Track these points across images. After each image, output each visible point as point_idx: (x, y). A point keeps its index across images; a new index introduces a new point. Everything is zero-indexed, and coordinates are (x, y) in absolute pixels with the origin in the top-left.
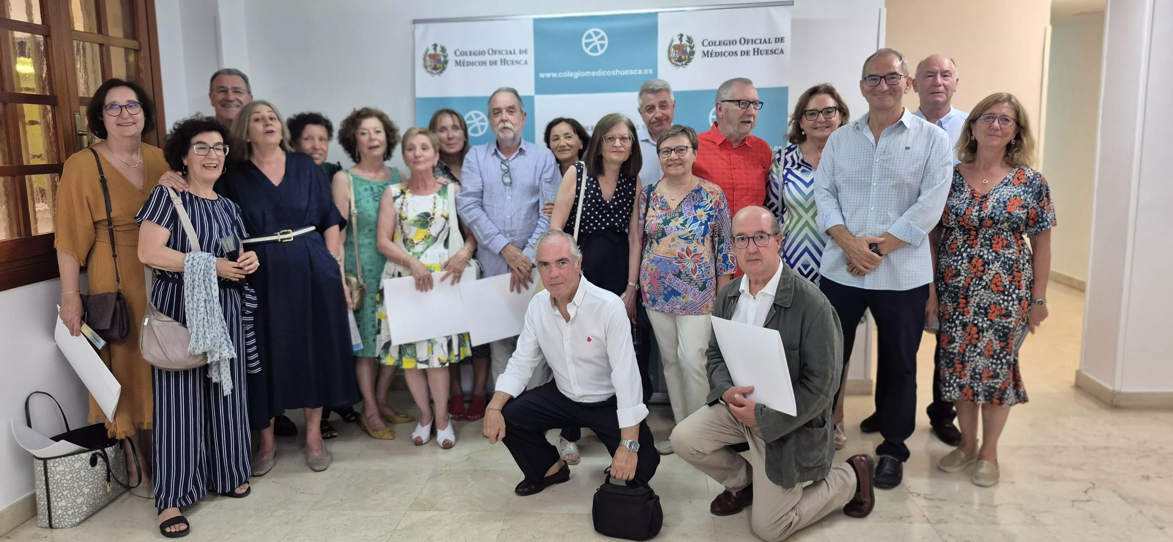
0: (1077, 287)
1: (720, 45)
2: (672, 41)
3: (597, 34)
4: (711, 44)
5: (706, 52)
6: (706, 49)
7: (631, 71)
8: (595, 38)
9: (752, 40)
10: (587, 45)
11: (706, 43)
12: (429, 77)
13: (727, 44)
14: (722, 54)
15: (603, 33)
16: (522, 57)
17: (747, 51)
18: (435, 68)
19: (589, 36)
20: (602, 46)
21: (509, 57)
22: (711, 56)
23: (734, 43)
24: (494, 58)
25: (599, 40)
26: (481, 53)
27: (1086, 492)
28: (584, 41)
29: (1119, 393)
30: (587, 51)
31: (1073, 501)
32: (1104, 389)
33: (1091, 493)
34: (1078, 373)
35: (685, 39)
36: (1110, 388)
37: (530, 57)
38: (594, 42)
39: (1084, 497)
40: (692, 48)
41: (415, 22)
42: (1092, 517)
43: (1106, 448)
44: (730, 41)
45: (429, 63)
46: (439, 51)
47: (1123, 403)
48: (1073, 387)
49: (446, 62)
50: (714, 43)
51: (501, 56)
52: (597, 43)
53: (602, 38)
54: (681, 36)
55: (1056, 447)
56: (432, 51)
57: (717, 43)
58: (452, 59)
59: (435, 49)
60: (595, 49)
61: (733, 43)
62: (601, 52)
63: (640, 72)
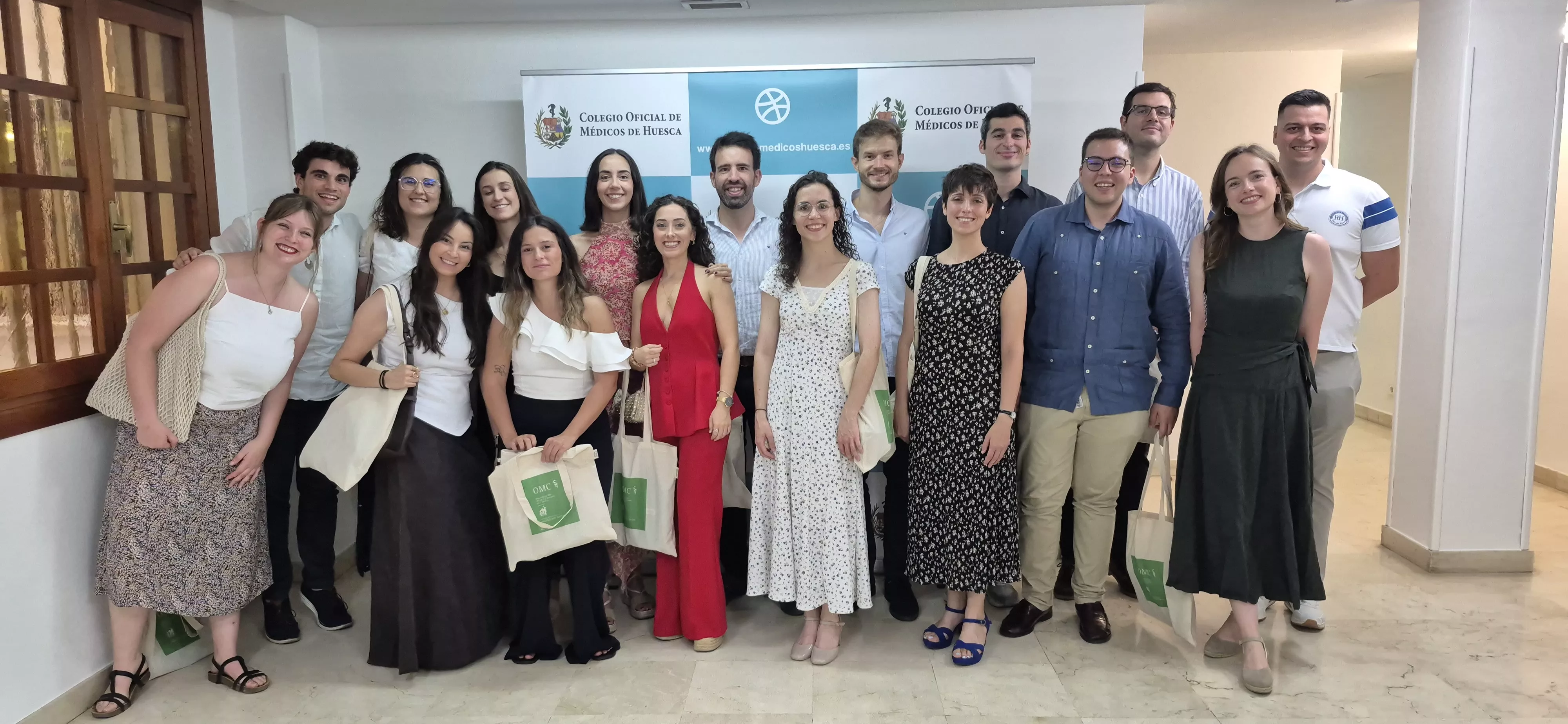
0: (1383, 423)
1: (938, 114)
2: (876, 108)
3: (775, 95)
4: (927, 112)
5: (920, 123)
6: (920, 119)
7: (821, 146)
8: (773, 101)
9: (981, 108)
10: (762, 109)
11: (920, 111)
12: (545, 149)
13: (948, 112)
14: (942, 126)
15: (783, 95)
16: (675, 124)
17: (974, 123)
18: (553, 138)
19: (765, 99)
20: (782, 111)
21: (655, 125)
22: (927, 128)
23: (958, 111)
24: (634, 125)
25: (778, 103)
26: (617, 118)
27: (1403, 677)
28: (758, 104)
29: (1437, 553)
30: (762, 118)
31: (1389, 688)
32: (1418, 548)
33: (1410, 678)
34: (1384, 528)
35: (892, 104)
36: (1427, 548)
37: (684, 124)
38: (772, 105)
39: (1402, 682)
40: (902, 117)
41: (523, 73)
42: (1414, 707)
43: (1424, 621)
44: (952, 109)
45: (543, 131)
46: (557, 114)
47: (1441, 566)
48: (1379, 547)
49: (568, 130)
50: (930, 111)
51: (644, 123)
52: (776, 108)
53: (783, 102)
54: (888, 100)
55: (1363, 622)
56: (547, 115)
57: (936, 111)
58: (576, 125)
59: (552, 111)
60: (772, 116)
61: (955, 111)
62: (780, 120)
63: (834, 147)
